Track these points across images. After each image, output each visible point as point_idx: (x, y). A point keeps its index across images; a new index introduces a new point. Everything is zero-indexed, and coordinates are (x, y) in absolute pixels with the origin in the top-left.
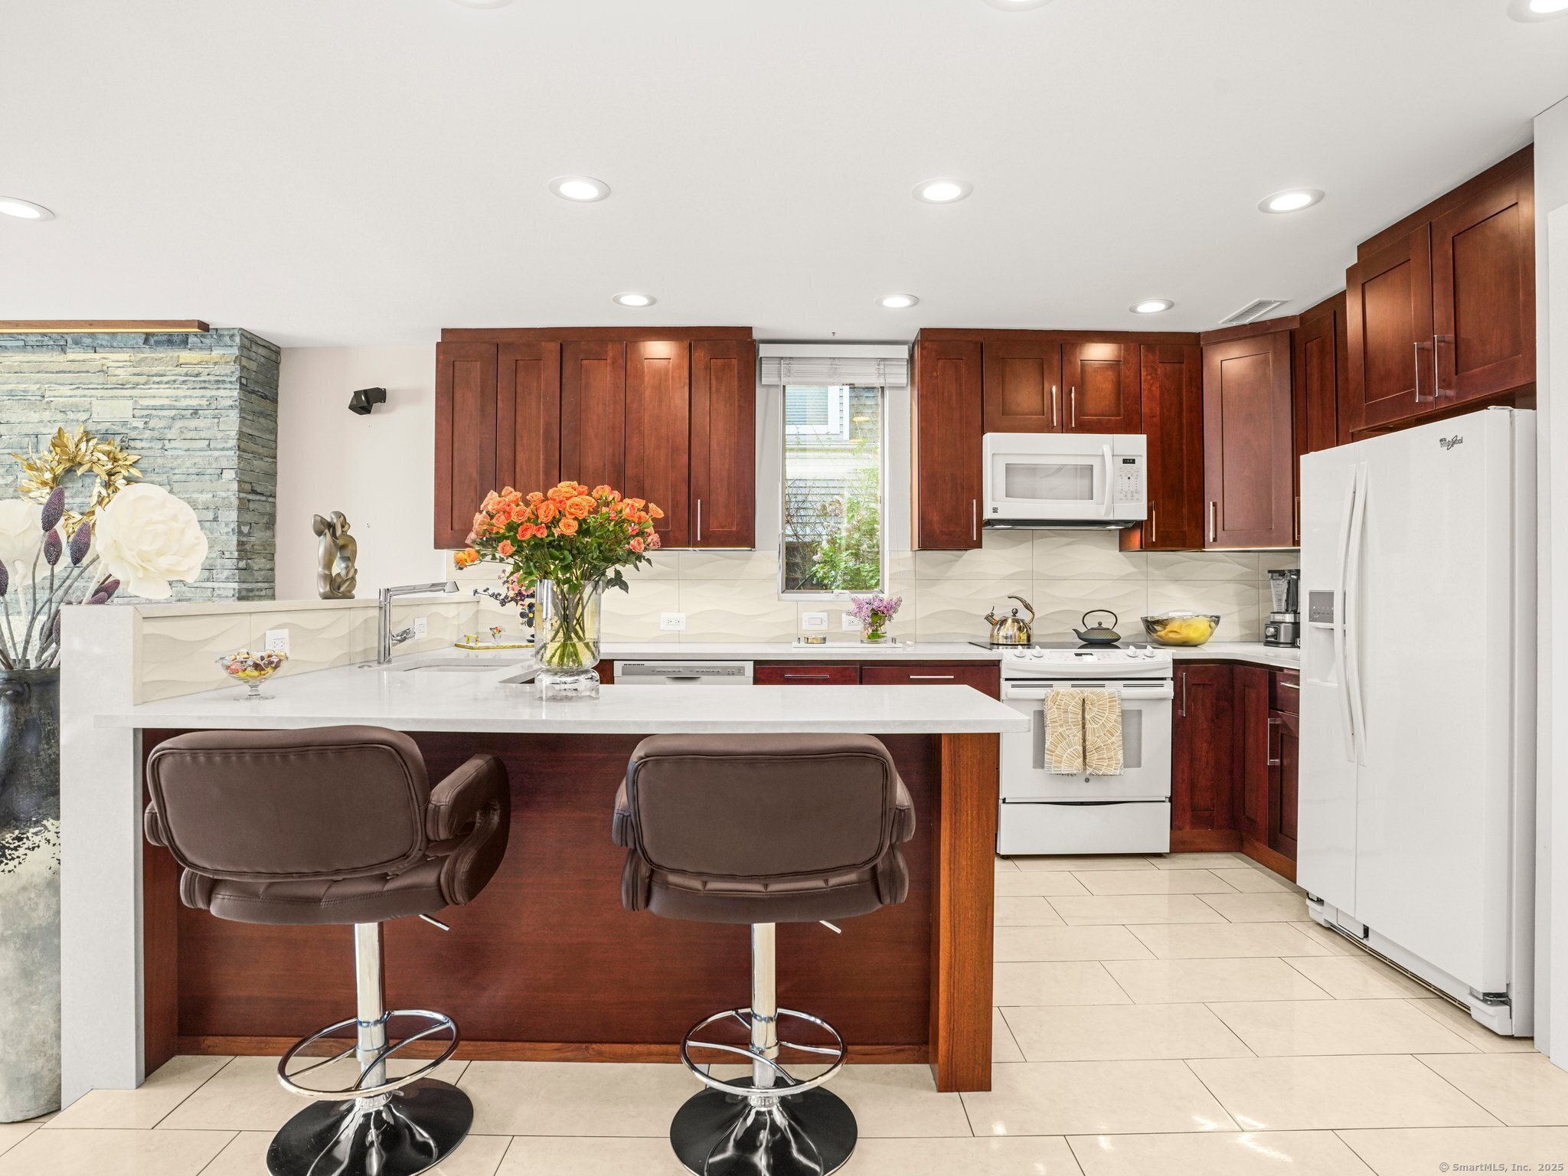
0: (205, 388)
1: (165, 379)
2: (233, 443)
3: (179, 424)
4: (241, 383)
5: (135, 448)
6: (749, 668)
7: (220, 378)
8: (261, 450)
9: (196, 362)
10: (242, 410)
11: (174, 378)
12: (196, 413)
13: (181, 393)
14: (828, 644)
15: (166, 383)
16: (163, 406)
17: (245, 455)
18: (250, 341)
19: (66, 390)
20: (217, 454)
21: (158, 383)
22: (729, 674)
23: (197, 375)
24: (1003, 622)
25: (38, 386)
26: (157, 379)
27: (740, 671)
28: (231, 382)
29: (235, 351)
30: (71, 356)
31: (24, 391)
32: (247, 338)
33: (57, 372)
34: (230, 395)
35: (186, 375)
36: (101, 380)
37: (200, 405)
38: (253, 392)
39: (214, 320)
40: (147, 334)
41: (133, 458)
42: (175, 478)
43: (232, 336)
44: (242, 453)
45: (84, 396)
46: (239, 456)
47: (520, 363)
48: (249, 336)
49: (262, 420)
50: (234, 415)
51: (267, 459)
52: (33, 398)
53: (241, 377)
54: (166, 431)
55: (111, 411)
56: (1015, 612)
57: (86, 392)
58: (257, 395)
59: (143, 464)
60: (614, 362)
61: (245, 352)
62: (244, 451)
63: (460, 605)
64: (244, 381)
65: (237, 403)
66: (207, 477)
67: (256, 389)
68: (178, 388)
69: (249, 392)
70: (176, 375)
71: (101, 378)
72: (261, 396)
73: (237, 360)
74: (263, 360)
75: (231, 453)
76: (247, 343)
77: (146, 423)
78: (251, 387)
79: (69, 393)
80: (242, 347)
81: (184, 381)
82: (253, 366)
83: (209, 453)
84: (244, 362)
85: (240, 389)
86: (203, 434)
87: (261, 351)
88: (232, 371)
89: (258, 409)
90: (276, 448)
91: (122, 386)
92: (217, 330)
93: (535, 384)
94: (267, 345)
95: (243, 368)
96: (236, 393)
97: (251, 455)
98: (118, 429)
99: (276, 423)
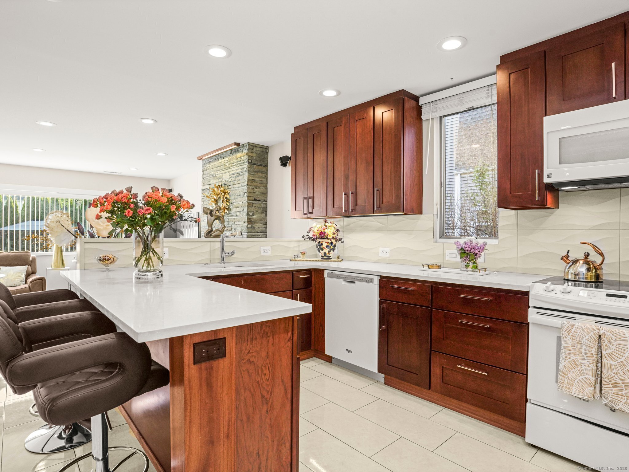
0: (241, 165)
1: (234, 164)
2: (246, 183)
3: (237, 178)
4: (248, 162)
5: (229, 189)
6: (376, 280)
7: (244, 161)
8: (259, 185)
9: (239, 157)
10: (249, 171)
11: (235, 164)
12: (240, 174)
13: (237, 168)
14: (442, 270)
15: (235, 165)
16: (234, 173)
17: (251, 187)
18: (252, 147)
19: (219, 172)
20: (243, 187)
21: (233, 166)
22: (367, 282)
23: (240, 161)
24: (575, 262)
25: (214, 172)
26: (233, 165)
27: (371, 281)
28: (246, 162)
29: (246, 151)
30: (220, 161)
31: (213, 174)
32: (251, 145)
33: (217, 167)
34: (246, 166)
35: (238, 162)
36: (224, 168)
37: (240, 171)
38: (255, 164)
39: (242, 141)
40: (231, 150)
41: (229, 192)
42: (236, 197)
43: (246, 146)
44: (249, 186)
45: (221, 173)
46: (248, 188)
47: (315, 135)
48: (252, 145)
49: (260, 174)
50: (247, 173)
51: (261, 188)
52: (214, 176)
53: (248, 160)
54: (235, 182)
55: (226, 177)
56: (587, 255)
57: (222, 172)
58: (257, 165)
59: (230, 194)
60: (345, 125)
61: (250, 151)
62: (250, 186)
63: (300, 242)
64: (250, 161)
65: (247, 169)
66: (241, 196)
67: (256, 163)
68: (237, 167)
69: (253, 165)
70: (236, 162)
71: (223, 167)
72: (259, 165)
73: (247, 154)
74: (259, 152)
75: (246, 187)
76: (251, 147)
77: (231, 180)
78: (253, 162)
79: (219, 173)
80: (249, 149)
81: (238, 164)
82: (254, 155)
83: (242, 187)
84: (250, 154)
85: (248, 164)
86: (241, 181)
87: (259, 149)
88: (246, 158)
89: (256, 170)
90: (267, 183)
91: (228, 168)
92: (243, 144)
93: (319, 143)
94: (261, 146)
95: (249, 156)
96: (247, 166)
97: (254, 187)
98: (226, 183)
99: (267, 174)
